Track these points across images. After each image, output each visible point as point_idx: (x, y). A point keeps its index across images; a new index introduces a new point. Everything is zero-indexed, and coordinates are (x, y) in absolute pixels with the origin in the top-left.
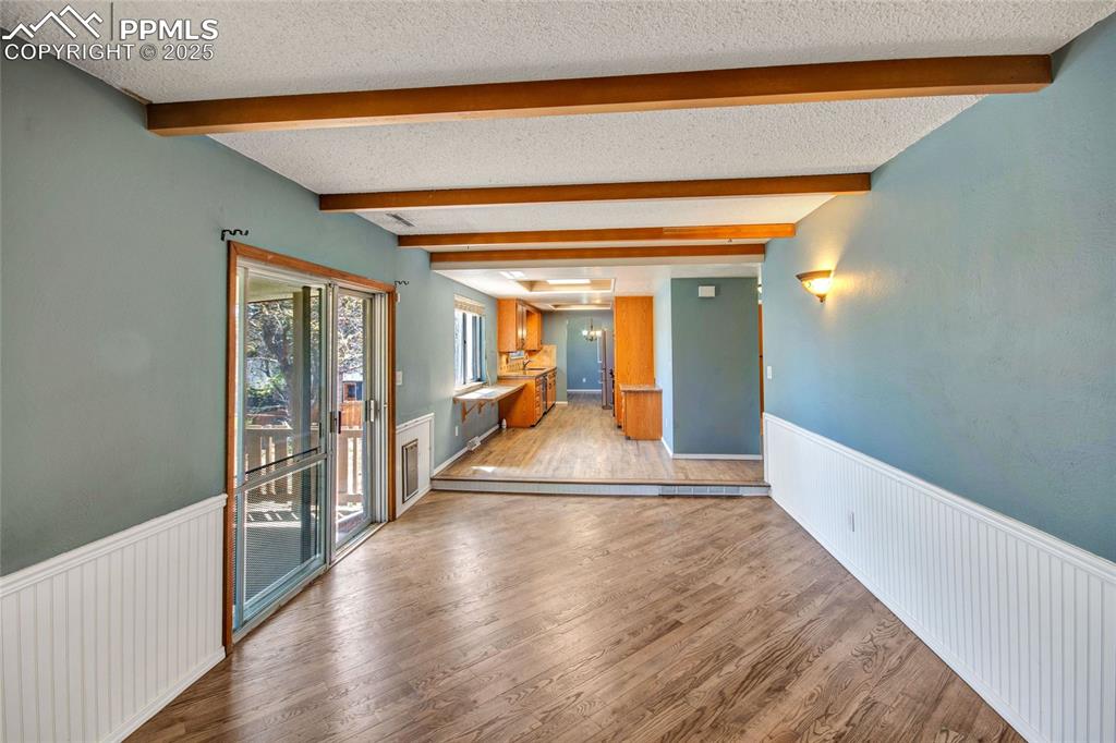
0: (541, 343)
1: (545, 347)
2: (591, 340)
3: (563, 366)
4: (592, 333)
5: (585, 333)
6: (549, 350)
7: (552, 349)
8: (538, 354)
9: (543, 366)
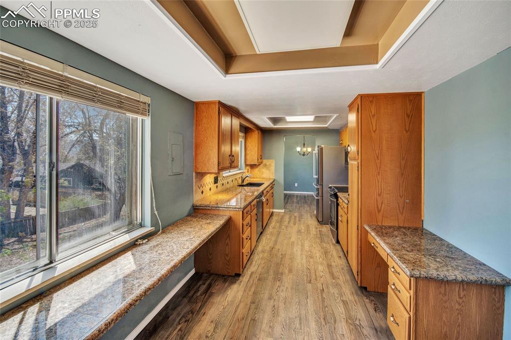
0: (261, 157)
1: (265, 161)
2: (304, 155)
3: (281, 179)
4: (305, 149)
5: (298, 149)
6: (268, 164)
7: (271, 163)
8: (259, 168)
9: (263, 178)
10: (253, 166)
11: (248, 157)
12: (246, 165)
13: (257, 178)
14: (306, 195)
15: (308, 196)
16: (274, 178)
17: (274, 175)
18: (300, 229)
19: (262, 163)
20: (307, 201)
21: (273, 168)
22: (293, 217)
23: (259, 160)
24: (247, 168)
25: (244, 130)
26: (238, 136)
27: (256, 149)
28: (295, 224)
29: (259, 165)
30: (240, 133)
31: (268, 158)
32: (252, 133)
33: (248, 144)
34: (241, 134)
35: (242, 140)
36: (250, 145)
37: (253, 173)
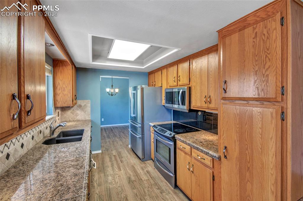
0: (76, 97)
1: (79, 102)
2: (111, 95)
4: (113, 90)
5: (108, 90)
6: (83, 105)
7: (87, 103)
8: (72, 109)
9: (78, 121)
10: (64, 109)
11: (59, 98)
12: (56, 108)
13: (70, 121)
14: (105, 127)
15: (107, 128)
16: (90, 119)
17: (90, 116)
18: (129, 175)
19: (76, 104)
20: (116, 134)
21: (89, 109)
22: (113, 158)
23: (74, 101)
24: (57, 111)
25: (51, 62)
26: (44, 70)
27: (70, 87)
28: (120, 169)
29: (72, 107)
30: (46, 64)
31: (84, 98)
32: (64, 67)
33: (59, 81)
34: (48, 67)
35: (48, 75)
36: (60, 82)
37: (65, 115)
